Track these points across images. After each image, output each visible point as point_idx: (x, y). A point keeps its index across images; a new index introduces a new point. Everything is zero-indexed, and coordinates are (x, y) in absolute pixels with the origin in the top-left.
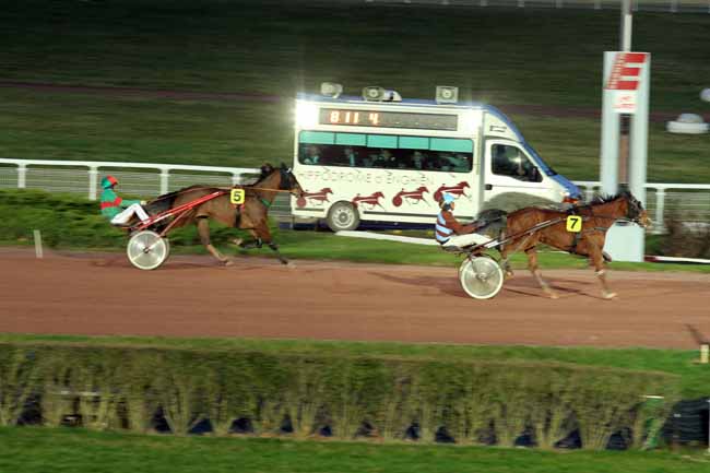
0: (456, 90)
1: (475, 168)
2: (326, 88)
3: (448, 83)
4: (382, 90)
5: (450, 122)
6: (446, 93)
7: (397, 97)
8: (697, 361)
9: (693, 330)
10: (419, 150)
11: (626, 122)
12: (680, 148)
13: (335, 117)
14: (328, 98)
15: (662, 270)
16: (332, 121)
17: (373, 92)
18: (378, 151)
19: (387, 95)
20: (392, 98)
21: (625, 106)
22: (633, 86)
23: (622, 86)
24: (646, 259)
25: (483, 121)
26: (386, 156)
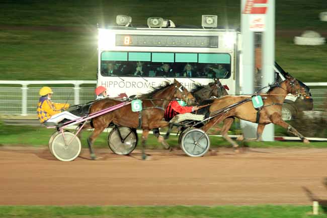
0: (216, 17)
1: (232, 74)
2: (120, 19)
3: (210, 12)
4: (161, 19)
5: (212, 42)
6: (209, 20)
7: (172, 25)
8: (310, 213)
9: (307, 191)
10: (190, 63)
11: (258, 38)
12: (302, 56)
13: (127, 40)
14: (122, 27)
15: (287, 146)
16: (125, 43)
17: (155, 21)
18: (160, 64)
19: (165, 23)
20: (169, 25)
21: (257, 26)
22: (263, 11)
23: (254, 11)
24: (276, 139)
25: (237, 40)
26: (166, 68)
